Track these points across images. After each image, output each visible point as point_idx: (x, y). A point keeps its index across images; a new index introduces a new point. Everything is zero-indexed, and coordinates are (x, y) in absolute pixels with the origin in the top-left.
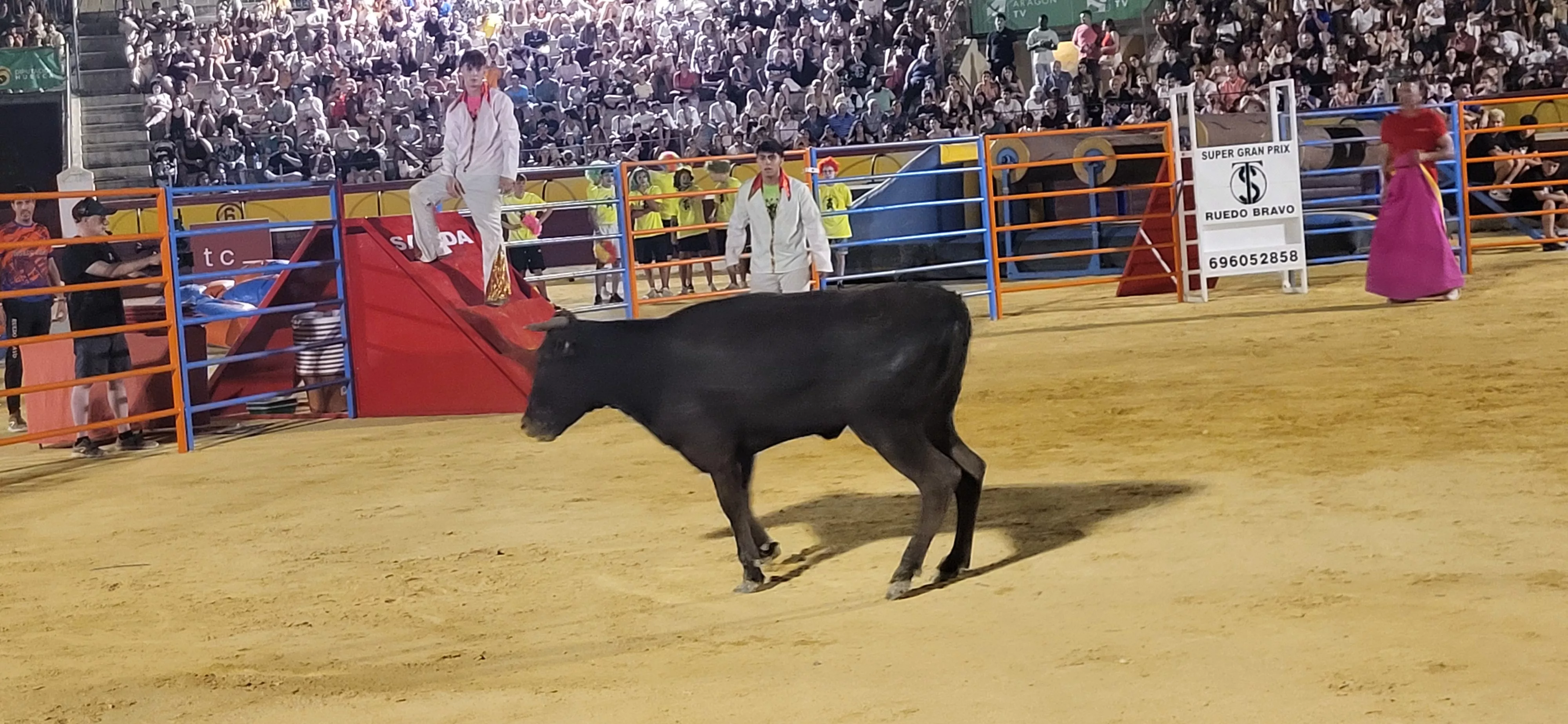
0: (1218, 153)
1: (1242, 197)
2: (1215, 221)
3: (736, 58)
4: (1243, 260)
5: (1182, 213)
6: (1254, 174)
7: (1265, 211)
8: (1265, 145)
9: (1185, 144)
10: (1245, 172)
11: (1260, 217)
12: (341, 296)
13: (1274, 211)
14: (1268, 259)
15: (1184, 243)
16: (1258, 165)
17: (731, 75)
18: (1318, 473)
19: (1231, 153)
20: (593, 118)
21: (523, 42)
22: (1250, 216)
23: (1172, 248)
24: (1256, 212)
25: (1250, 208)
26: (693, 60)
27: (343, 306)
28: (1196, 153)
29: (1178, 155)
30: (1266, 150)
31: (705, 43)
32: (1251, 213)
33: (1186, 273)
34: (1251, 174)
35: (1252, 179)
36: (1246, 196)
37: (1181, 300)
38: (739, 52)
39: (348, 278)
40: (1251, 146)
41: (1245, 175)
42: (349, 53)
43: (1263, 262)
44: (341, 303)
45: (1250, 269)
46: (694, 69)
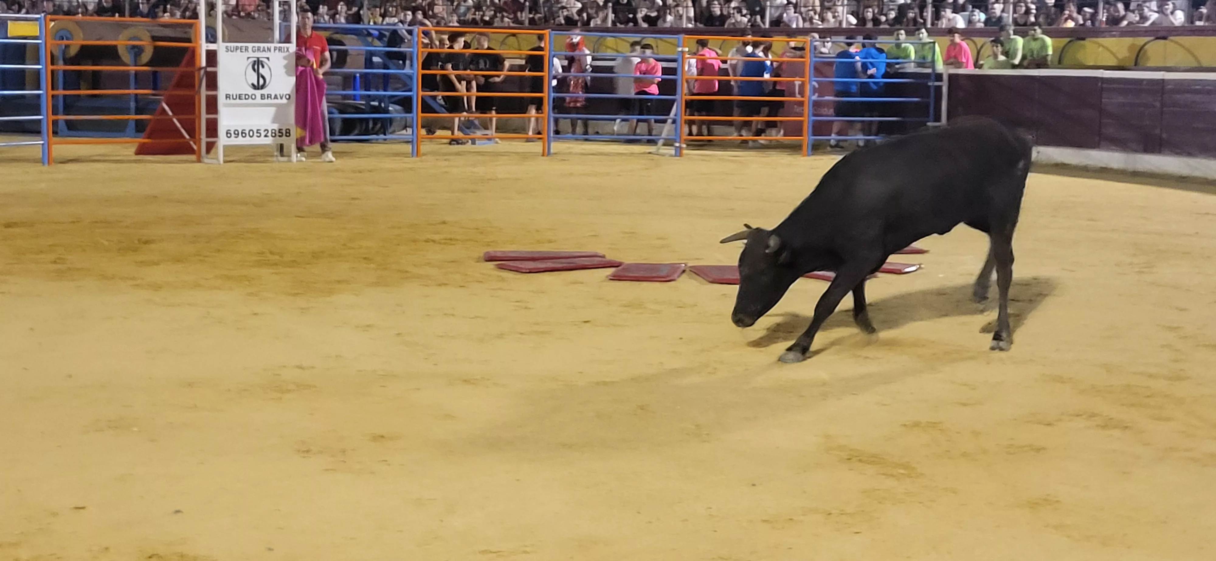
0: (237, 48)
1: (253, 85)
2: (232, 101)
4: (251, 133)
5: (204, 93)
6: (263, 67)
7: (269, 96)
8: (272, 46)
9: (212, 38)
10: (257, 64)
11: (266, 101)
13: (276, 97)
14: (269, 134)
15: (204, 116)
16: (266, 60)
18: (297, 294)
19: (247, 49)
22: (258, 100)
23: (194, 120)
24: (263, 97)
25: (258, 93)
28: (220, 47)
29: (204, 46)
30: (272, 49)
32: (259, 97)
33: (204, 139)
34: (260, 66)
35: (261, 71)
36: (256, 84)
37: (199, 161)
40: (262, 45)
41: (256, 67)
43: (266, 136)
45: (255, 141)
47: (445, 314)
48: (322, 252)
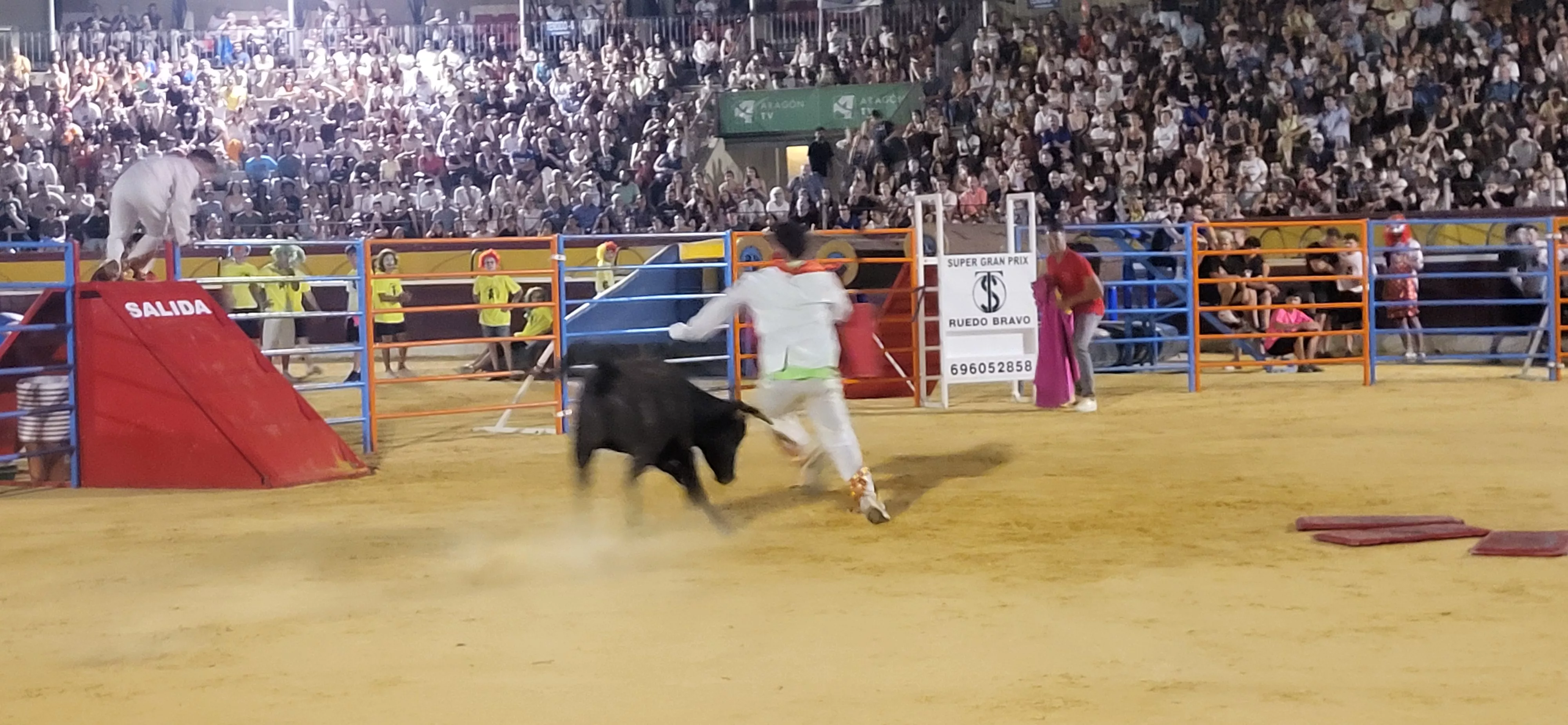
0: (962, 261)
1: (983, 306)
2: (958, 328)
3: (484, 144)
4: (982, 368)
5: (923, 319)
6: (995, 283)
7: (1004, 320)
8: (1005, 256)
9: (930, 250)
10: (988, 281)
11: (999, 327)
12: (70, 361)
13: (1012, 321)
14: (1005, 369)
15: (923, 349)
16: (998, 275)
17: (478, 160)
19: (974, 261)
20: (335, 196)
21: (268, 116)
22: (990, 326)
23: (911, 353)
24: (996, 322)
25: (990, 316)
26: (439, 144)
27: (72, 374)
28: (941, 260)
29: (922, 261)
30: (1006, 261)
31: (453, 126)
32: (990, 322)
33: (924, 378)
34: (992, 283)
35: (993, 288)
36: (987, 305)
37: (918, 405)
38: (486, 139)
39: (79, 342)
40: (993, 256)
41: (986, 284)
42: (85, 118)
43: (1001, 371)
44: (69, 368)
45: (988, 377)
46: (440, 153)
47: (1252, 604)
48: (1082, 522)
